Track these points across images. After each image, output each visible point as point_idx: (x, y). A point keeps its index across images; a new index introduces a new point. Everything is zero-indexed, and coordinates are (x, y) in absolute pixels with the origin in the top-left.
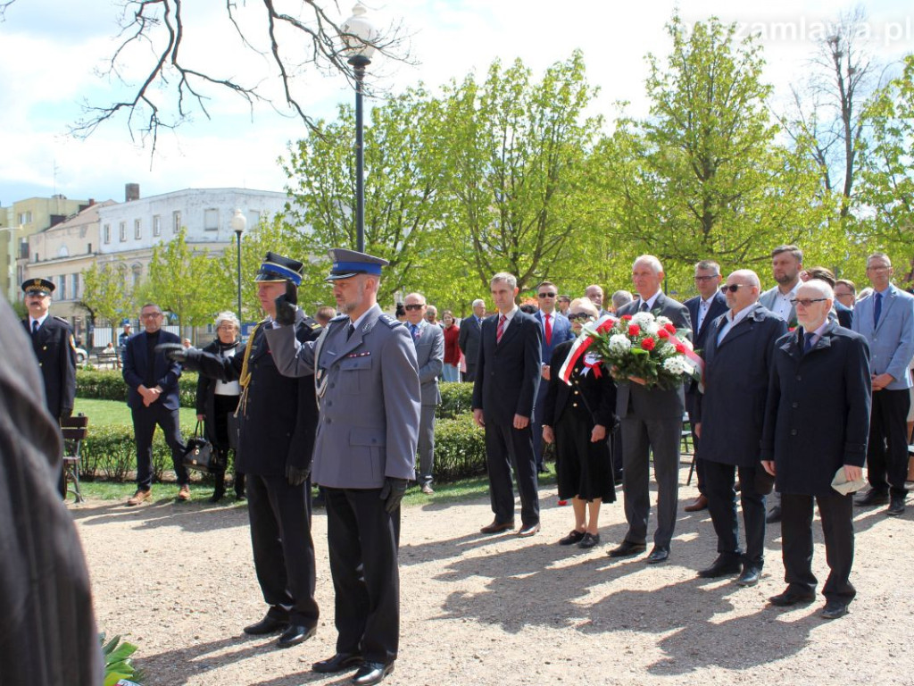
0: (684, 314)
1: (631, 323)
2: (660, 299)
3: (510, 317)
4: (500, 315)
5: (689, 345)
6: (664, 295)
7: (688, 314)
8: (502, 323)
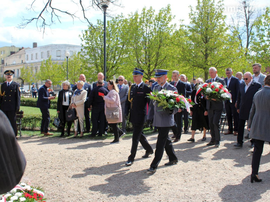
0: (224, 82)
1: (212, 85)
2: (217, 78)
3: (177, 82)
4: (175, 82)
5: (227, 90)
6: (218, 77)
7: (225, 82)
8: (175, 84)
